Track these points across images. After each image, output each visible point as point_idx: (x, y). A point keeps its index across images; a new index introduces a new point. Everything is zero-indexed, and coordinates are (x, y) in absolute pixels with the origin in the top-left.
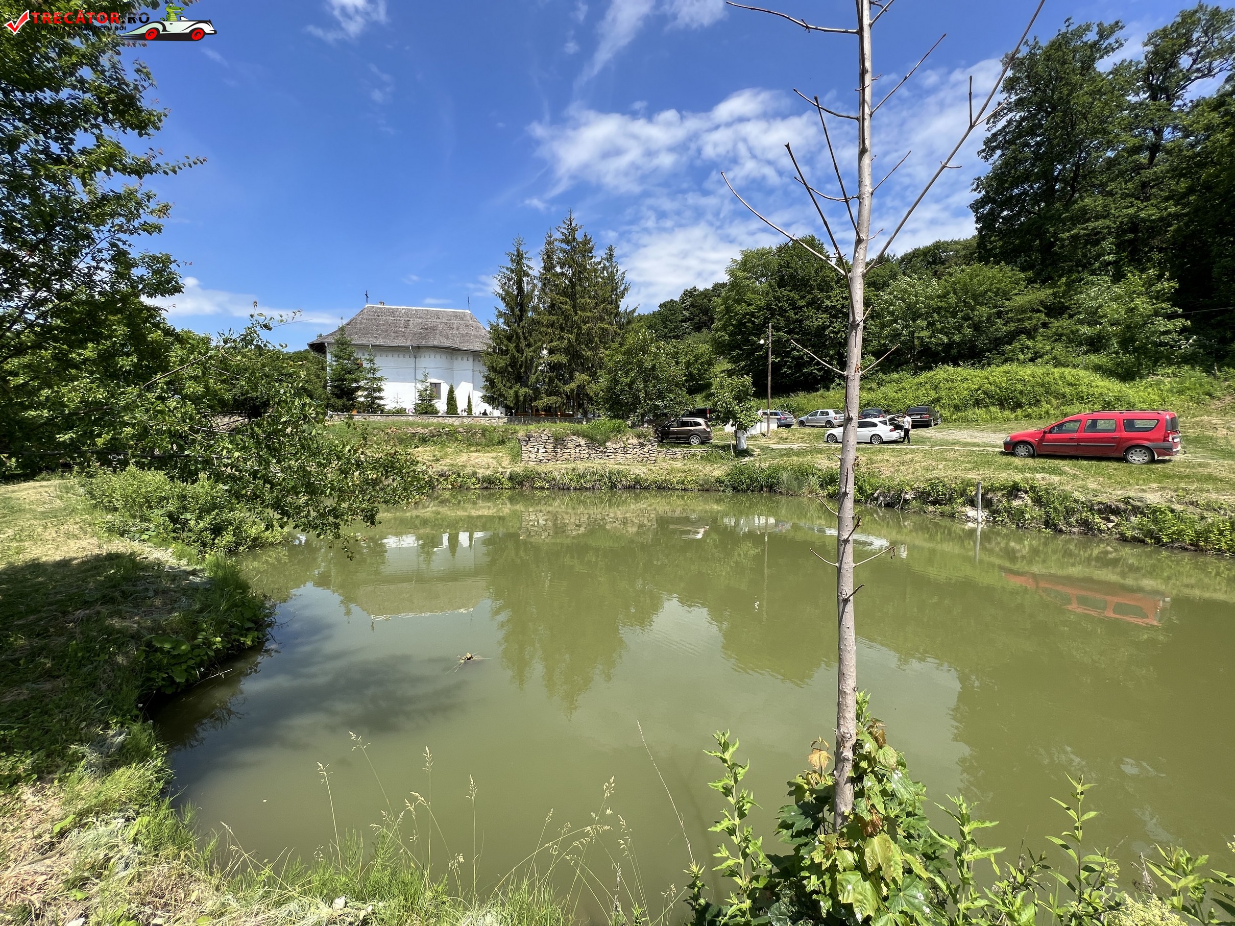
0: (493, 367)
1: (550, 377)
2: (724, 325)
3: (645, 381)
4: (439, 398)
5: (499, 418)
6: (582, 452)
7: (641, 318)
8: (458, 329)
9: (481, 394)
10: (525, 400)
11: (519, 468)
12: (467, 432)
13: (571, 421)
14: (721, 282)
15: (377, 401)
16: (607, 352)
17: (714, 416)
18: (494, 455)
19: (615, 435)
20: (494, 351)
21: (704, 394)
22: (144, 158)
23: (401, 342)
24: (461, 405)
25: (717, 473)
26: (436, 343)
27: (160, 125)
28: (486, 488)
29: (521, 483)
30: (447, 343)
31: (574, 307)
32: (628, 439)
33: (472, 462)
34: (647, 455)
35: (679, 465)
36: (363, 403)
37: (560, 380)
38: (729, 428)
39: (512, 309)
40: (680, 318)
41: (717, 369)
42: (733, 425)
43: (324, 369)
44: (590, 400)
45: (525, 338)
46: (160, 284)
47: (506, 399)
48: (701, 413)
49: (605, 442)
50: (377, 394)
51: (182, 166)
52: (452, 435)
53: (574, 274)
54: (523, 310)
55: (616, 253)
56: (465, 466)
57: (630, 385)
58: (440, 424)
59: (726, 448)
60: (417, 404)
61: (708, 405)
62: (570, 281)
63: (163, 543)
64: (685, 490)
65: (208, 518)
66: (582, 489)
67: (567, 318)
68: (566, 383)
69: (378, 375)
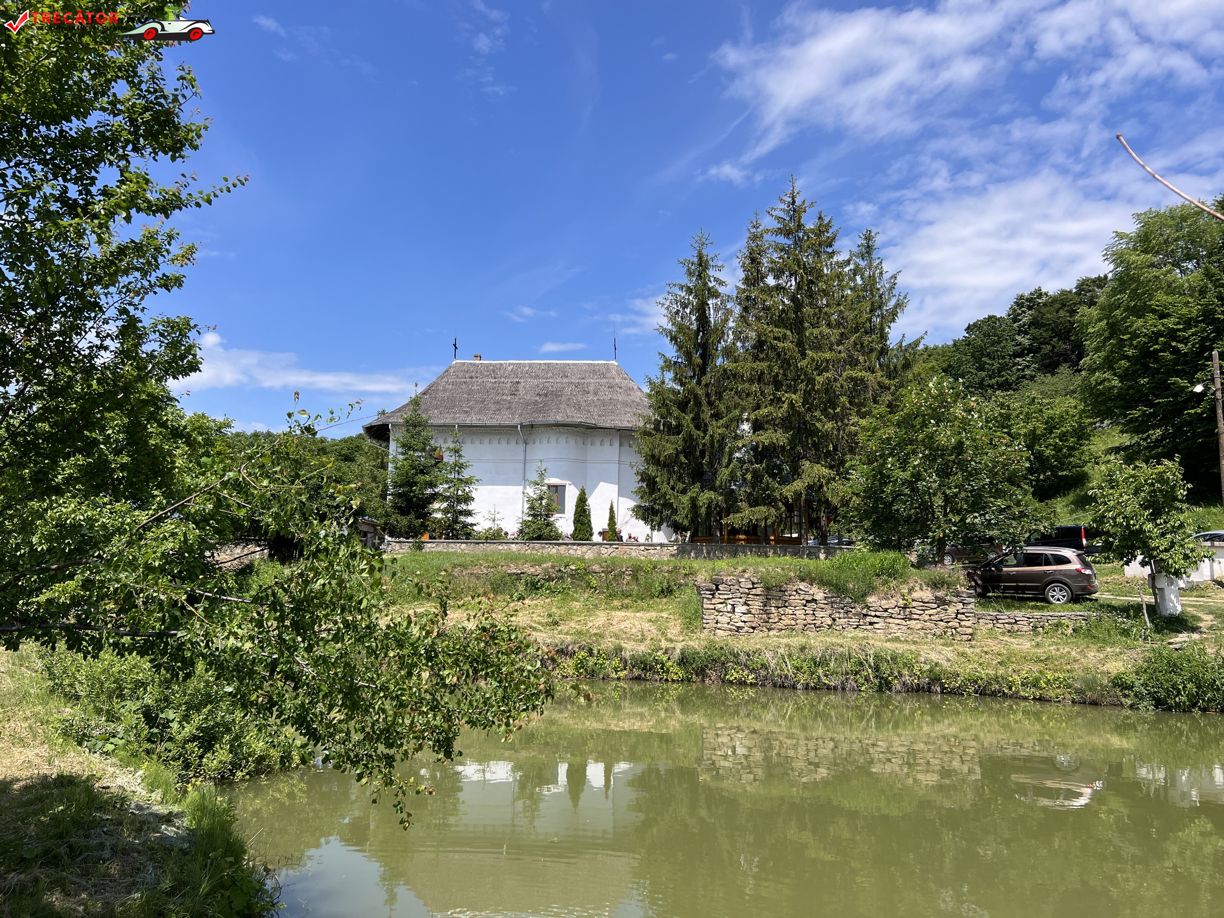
0: (653, 456)
1: (755, 473)
2: (1106, 359)
3: (944, 473)
4: (563, 512)
5: (662, 545)
6: (819, 614)
7: (930, 353)
8: (596, 393)
9: (632, 504)
10: (709, 513)
11: (697, 643)
12: (608, 573)
13: (795, 554)
14: (1094, 276)
15: (462, 518)
16: (863, 422)
17: (1098, 543)
18: (653, 614)
19: (886, 582)
20: (657, 429)
21: (1071, 497)
22: (172, 188)
23: (505, 419)
24: (599, 522)
25: (1115, 667)
26: (560, 418)
27: (198, 142)
28: (638, 679)
29: (701, 672)
30: (579, 418)
31: (800, 344)
32: (911, 591)
33: (615, 628)
34: (954, 623)
35: (1024, 645)
36: (439, 521)
37: (773, 476)
38: (1136, 570)
39: (688, 355)
40: (1011, 349)
41: (1098, 445)
42: (1143, 564)
43: (384, 466)
44: (832, 511)
45: (711, 404)
46: (174, 360)
47: (675, 511)
48: (1069, 537)
49: (864, 595)
50: (463, 507)
51: (218, 193)
52: (581, 578)
53: (799, 286)
54: (707, 356)
55: (878, 240)
56: (601, 636)
57: (911, 484)
58: (561, 557)
59: (1132, 611)
60: (524, 523)
61: (1085, 519)
62: (793, 299)
63: (132, 759)
64: (1041, 699)
65: (197, 719)
66: (818, 688)
67: (786, 364)
68: (785, 481)
69: (466, 474)
